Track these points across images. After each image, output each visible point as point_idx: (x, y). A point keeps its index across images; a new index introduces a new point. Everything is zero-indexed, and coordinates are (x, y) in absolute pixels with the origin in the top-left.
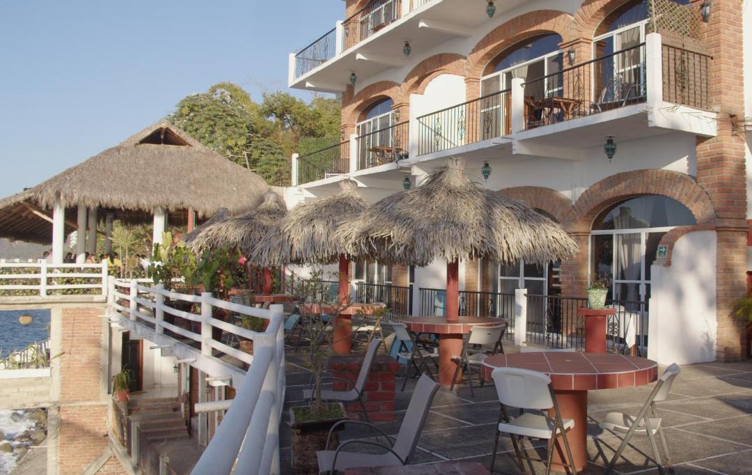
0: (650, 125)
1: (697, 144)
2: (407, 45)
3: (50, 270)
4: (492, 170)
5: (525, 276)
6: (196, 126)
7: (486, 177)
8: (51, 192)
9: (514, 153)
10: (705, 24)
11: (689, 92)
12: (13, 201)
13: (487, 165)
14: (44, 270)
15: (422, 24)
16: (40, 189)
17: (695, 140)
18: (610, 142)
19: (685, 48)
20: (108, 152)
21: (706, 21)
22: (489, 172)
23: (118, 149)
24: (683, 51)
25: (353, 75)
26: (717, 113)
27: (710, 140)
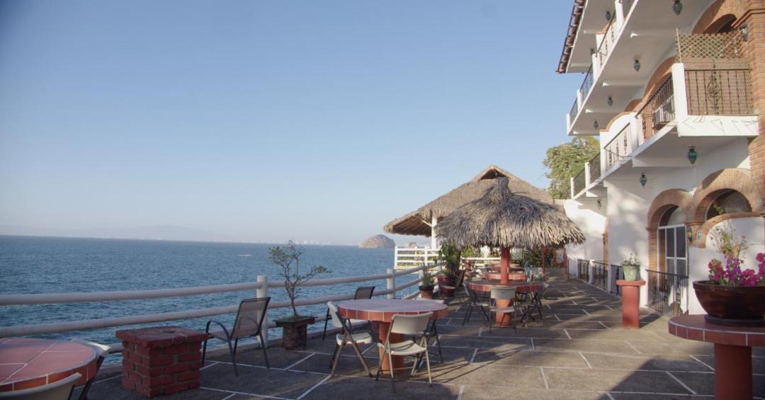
0: (679, 135)
1: (749, 143)
2: (610, 99)
3: (429, 253)
4: (648, 179)
5: (678, 256)
6: (557, 164)
7: (643, 185)
8: (427, 210)
9: (634, 166)
10: (746, 43)
11: (722, 104)
12: (410, 216)
13: (643, 176)
14: (426, 253)
15: (604, 84)
16: (422, 209)
17: (747, 141)
18: (692, 150)
19: (716, 68)
20: (463, 187)
21: (746, 41)
22: (645, 181)
23: (468, 184)
24: (714, 71)
25: (596, 123)
26: (757, 115)
27: (756, 140)
